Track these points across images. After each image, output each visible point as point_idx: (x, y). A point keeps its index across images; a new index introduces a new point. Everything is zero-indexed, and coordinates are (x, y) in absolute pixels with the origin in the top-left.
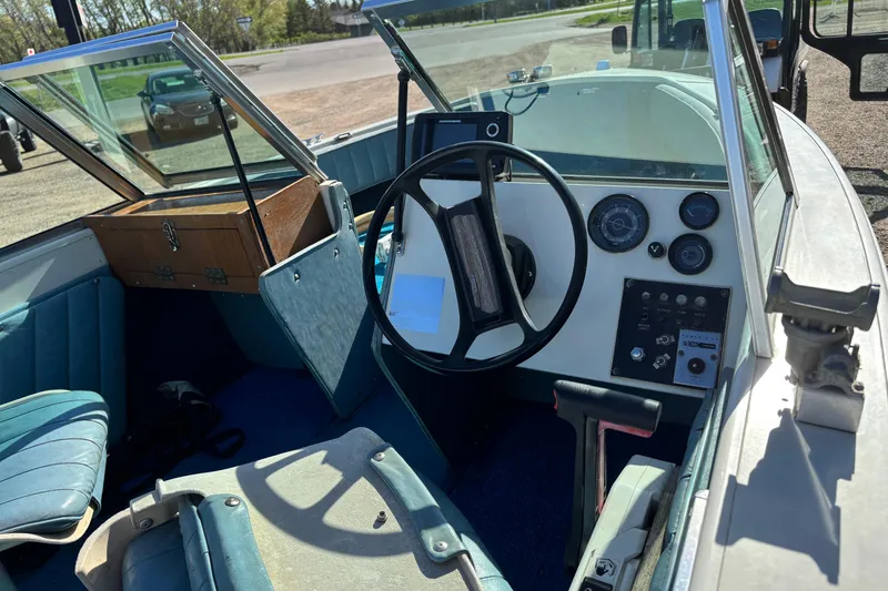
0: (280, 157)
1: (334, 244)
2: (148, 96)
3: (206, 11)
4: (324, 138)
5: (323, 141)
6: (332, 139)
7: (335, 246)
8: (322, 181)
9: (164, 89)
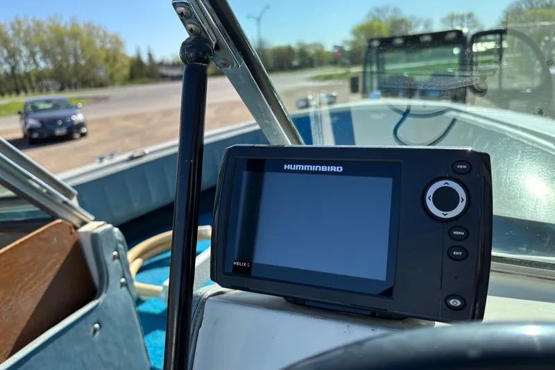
0: (9, 193)
1: (93, 317)
2: (24, 114)
3: (77, 64)
4: (119, 154)
5: (118, 158)
6: (126, 156)
7: (95, 319)
8: (84, 223)
9: (35, 109)
